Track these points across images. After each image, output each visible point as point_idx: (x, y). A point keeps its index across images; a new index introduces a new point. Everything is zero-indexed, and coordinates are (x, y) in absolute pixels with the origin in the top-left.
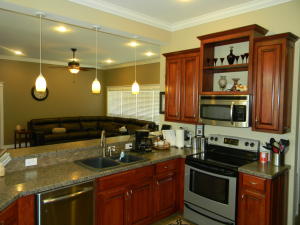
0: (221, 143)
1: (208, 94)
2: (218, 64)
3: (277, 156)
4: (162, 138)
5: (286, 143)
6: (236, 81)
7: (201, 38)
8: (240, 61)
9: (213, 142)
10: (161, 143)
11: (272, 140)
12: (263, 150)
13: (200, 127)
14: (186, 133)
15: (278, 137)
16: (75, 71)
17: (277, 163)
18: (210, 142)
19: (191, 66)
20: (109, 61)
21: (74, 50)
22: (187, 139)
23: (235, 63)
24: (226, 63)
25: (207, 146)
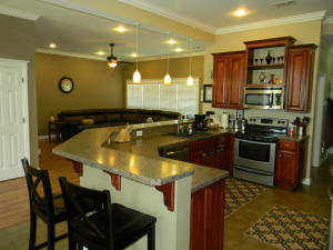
0: (258, 123)
1: (250, 86)
2: (259, 63)
3: (301, 129)
4: (212, 121)
5: (307, 119)
6: (272, 76)
7: (246, 43)
8: (276, 62)
9: (253, 123)
10: (212, 124)
11: (298, 119)
12: (290, 125)
13: (240, 112)
14: (229, 117)
15: (301, 116)
16: (113, 65)
17: (301, 133)
18: (249, 123)
19: (236, 64)
20: (134, 55)
21: (112, 45)
22: (230, 121)
23: (272, 63)
24: (265, 63)
25: (246, 125)
